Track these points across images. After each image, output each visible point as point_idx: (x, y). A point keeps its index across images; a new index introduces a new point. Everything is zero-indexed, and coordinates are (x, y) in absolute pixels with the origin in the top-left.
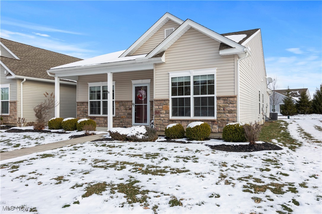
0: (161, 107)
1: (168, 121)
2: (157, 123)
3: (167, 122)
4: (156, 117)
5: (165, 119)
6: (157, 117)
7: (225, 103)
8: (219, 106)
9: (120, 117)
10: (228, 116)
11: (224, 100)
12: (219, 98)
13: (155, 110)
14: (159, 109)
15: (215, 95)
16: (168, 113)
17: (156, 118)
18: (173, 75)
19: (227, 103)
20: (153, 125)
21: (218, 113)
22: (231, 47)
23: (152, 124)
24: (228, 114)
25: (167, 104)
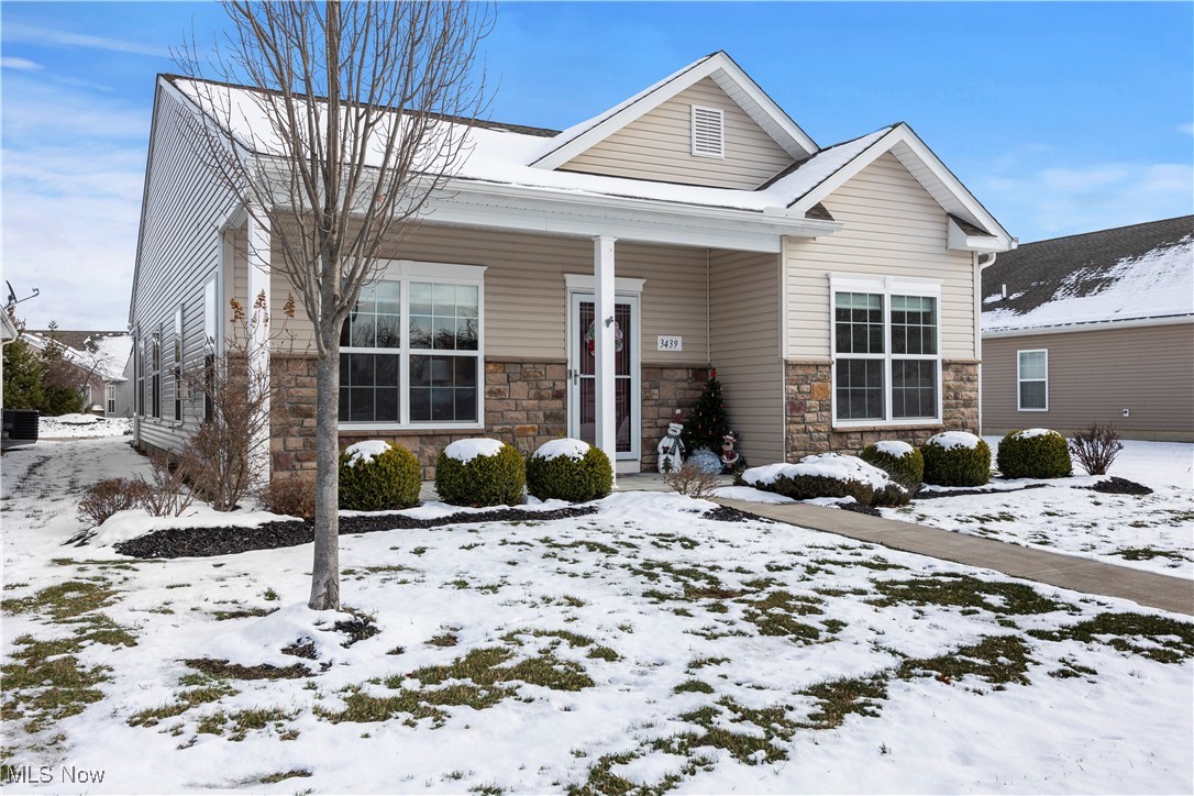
0: (805, 388)
1: (829, 436)
2: (796, 443)
3: (825, 440)
4: (791, 423)
5: (819, 428)
6: (796, 423)
7: (958, 380)
8: (947, 388)
9: (510, 431)
10: (963, 414)
11: (957, 371)
12: (947, 365)
13: (787, 398)
14: (800, 397)
15: (938, 357)
16: (829, 410)
17: (792, 427)
18: (841, 283)
19: (962, 380)
20: (670, 457)
21: (946, 406)
22: (985, 233)
23: (665, 452)
24: (962, 409)
25: (827, 379)
